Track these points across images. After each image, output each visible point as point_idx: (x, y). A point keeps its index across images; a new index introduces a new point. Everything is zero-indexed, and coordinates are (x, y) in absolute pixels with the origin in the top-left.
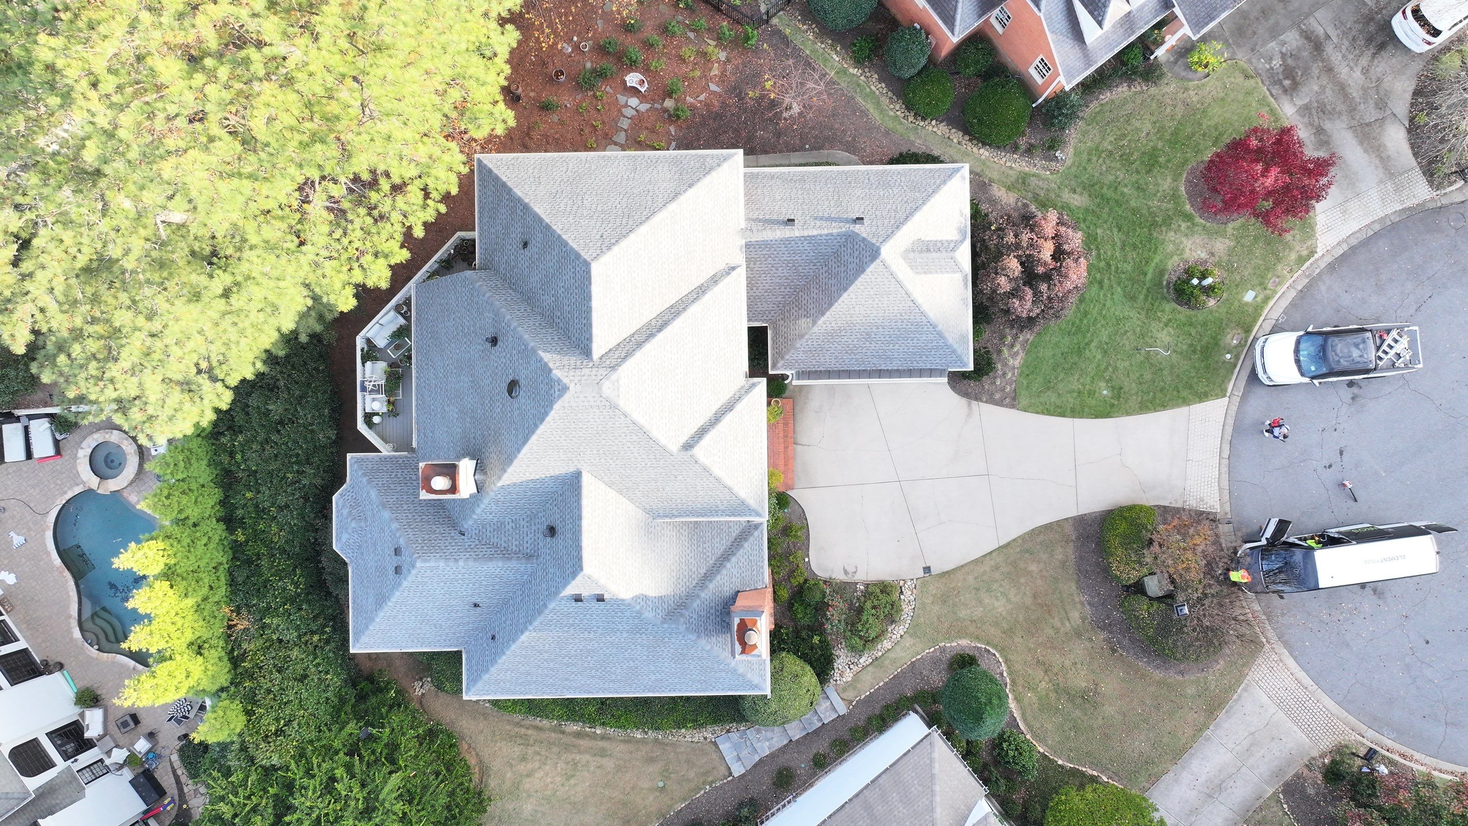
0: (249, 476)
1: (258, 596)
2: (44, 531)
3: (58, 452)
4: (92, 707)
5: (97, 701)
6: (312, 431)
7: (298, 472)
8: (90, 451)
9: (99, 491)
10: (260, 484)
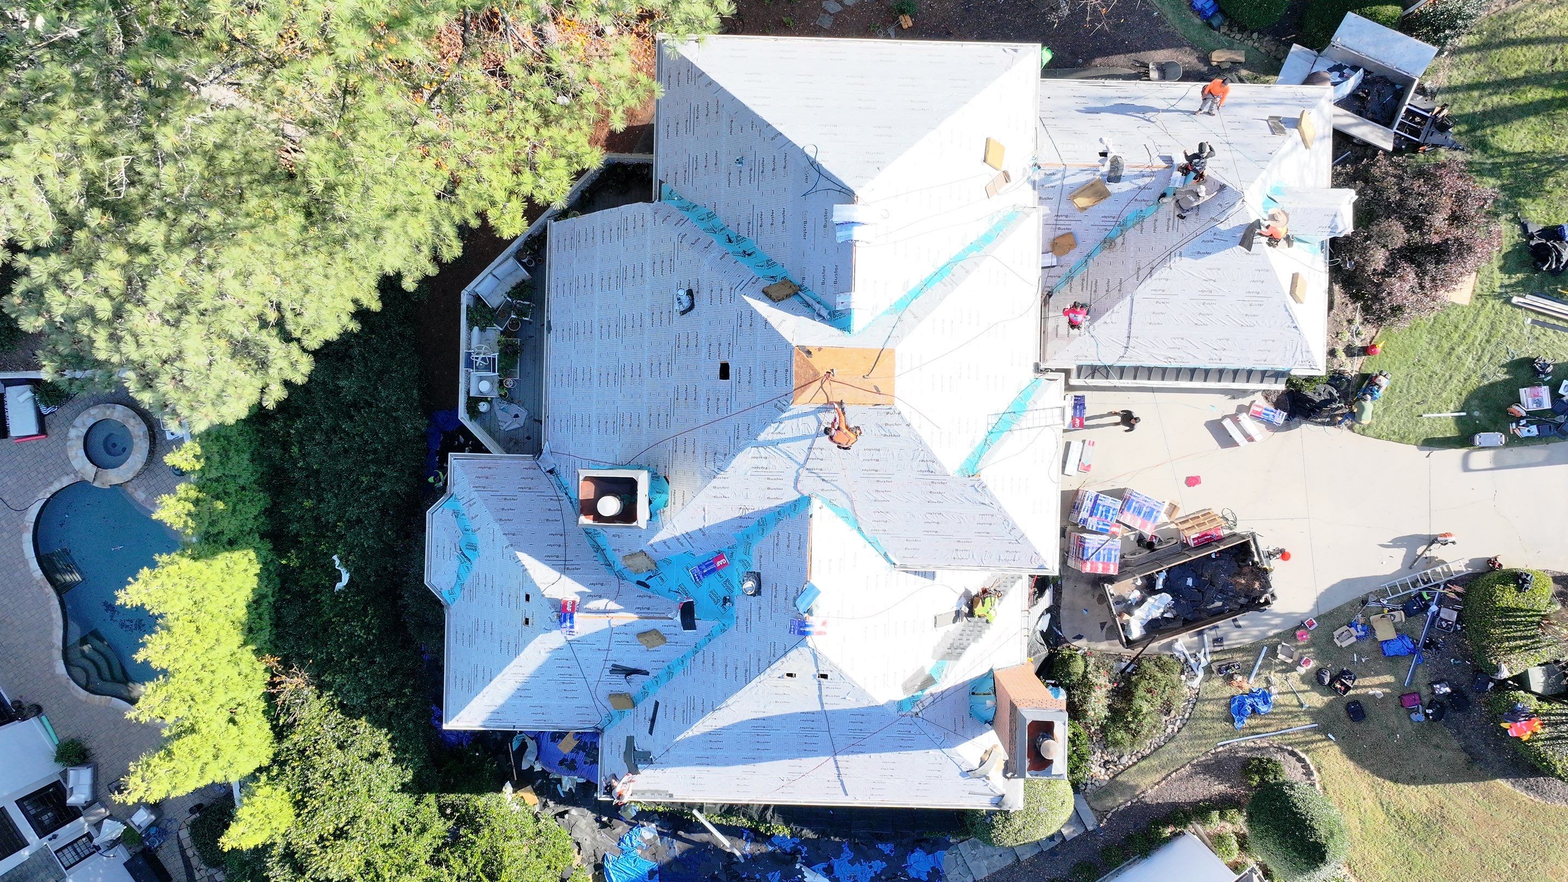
0: (307, 477)
1: (314, 644)
2: (20, 533)
3: (43, 430)
4: (76, 765)
5: (86, 757)
6: (396, 419)
7: (375, 473)
8: (85, 431)
9: (96, 484)
10: (324, 490)
